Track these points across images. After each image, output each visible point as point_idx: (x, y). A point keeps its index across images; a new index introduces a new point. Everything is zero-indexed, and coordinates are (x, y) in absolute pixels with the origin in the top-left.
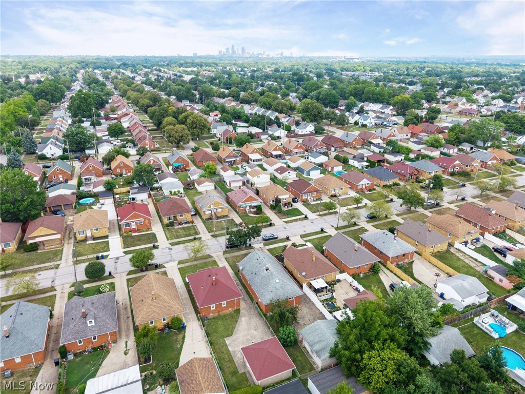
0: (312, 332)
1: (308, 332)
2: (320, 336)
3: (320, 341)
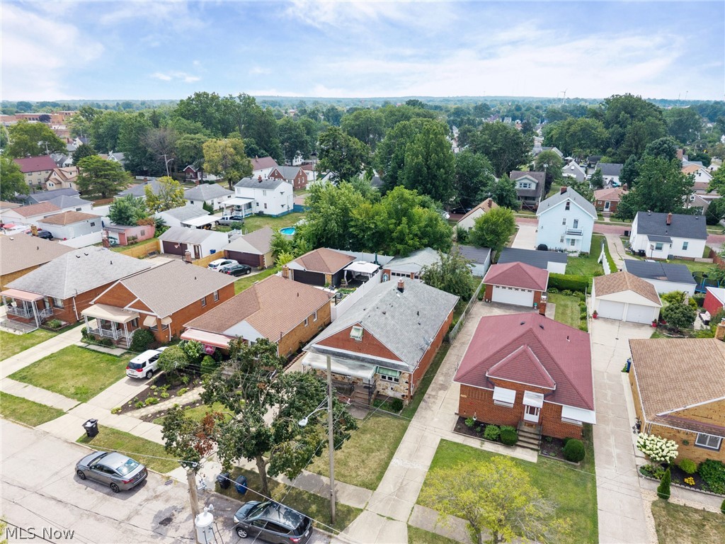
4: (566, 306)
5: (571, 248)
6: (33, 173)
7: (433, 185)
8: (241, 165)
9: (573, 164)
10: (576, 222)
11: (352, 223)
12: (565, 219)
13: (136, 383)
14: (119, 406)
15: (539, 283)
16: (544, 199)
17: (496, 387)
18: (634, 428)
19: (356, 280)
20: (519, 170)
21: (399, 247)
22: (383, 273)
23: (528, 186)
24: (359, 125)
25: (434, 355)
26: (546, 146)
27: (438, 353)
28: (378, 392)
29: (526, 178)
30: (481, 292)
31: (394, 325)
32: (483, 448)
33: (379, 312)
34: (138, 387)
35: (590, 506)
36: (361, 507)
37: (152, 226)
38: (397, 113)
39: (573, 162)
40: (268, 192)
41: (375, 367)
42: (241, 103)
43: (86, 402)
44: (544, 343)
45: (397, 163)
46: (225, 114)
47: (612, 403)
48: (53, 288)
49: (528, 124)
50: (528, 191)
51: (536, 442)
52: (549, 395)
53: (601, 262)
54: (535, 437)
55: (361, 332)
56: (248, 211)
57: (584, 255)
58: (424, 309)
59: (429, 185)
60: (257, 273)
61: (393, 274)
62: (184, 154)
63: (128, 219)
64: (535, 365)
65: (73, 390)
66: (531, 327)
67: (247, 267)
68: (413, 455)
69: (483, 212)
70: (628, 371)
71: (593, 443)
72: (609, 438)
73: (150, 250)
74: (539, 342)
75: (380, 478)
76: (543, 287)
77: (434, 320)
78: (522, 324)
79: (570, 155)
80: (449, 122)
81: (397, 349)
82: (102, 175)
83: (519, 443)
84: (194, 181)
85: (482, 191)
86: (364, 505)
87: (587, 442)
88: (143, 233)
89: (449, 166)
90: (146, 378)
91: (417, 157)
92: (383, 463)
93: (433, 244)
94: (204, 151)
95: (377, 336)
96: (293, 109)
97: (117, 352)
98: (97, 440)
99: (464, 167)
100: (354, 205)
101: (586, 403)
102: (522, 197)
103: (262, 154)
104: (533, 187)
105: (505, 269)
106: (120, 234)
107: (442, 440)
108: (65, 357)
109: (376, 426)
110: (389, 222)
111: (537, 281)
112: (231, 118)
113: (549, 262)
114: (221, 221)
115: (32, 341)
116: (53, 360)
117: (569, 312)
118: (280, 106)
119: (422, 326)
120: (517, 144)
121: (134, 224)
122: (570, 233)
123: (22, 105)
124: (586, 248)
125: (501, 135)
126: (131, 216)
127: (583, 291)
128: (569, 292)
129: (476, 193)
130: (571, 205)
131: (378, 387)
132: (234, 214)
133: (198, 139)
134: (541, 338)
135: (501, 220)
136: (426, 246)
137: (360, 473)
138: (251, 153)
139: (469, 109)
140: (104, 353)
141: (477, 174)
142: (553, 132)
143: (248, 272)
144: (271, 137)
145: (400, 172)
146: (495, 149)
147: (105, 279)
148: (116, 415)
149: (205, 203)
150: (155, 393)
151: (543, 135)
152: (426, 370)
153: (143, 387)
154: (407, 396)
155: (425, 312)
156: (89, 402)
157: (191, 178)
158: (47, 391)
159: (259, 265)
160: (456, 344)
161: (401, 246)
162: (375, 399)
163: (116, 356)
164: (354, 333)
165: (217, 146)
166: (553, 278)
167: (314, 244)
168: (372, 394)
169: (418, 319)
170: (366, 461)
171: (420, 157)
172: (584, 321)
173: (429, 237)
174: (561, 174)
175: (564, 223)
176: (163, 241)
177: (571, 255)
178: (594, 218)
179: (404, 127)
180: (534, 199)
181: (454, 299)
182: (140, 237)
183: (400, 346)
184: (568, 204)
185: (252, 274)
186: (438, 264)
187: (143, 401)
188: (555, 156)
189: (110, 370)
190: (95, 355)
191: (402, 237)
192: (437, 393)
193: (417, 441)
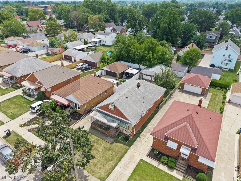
4: (217, 95)
5: (225, 67)
6: (33, 27)
7: (171, 36)
8: (101, 25)
9: (235, 28)
10: (230, 55)
11: (130, 52)
12: (224, 54)
13: (33, 114)
14: (23, 123)
15: (205, 84)
16: (218, 43)
17: (169, 140)
18: (236, 167)
19: (130, 76)
20: (210, 30)
21: (148, 63)
22: (141, 74)
23: (212, 37)
24: (149, 10)
25: (151, 114)
26: (225, 20)
27: (153, 113)
28: (121, 131)
29: (212, 34)
30: (180, 85)
31: (130, 103)
32: (158, 167)
33: (124, 97)
34: (33, 116)
37: (63, 48)
38: (164, 5)
39: (235, 27)
40: (107, 36)
41: (118, 122)
42: (106, 1)
43: (13, 120)
44: (196, 122)
45: (158, 26)
46: (100, 5)
47: (228, 151)
48: (15, 72)
49: (219, 10)
50: (212, 40)
51: (184, 169)
52: (193, 150)
53: (238, 74)
54: (184, 166)
55: (113, 107)
56: (99, 44)
57: (231, 70)
58: (147, 95)
59: (169, 36)
60: (94, 70)
61: (144, 75)
62: (82, 21)
63: (55, 45)
64: (189, 134)
65: (11, 114)
66: (191, 113)
67: (90, 67)
68: (126, 166)
69: (189, 49)
70: (239, 134)
71: (212, 173)
72: (222, 171)
73: (59, 58)
74: (194, 121)
75: (108, 176)
76: (207, 87)
77: (151, 101)
78: (188, 110)
79: (235, 24)
80: (186, 9)
81: (129, 115)
82: (53, 28)
83: (176, 168)
84: (86, 31)
85: (191, 39)
87: (210, 172)
88: (59, 51)
89: (178, 28)
90: (37, 112)
91: (165, 24)
92: (112, 168)
93: (163, 63)
94: (89, 20)
95: (120, 109)
96: (130, 4)
97: (32, 99)
98: (9, 138)
99: (185, 28)
100: (133, 44)
101: (211, 157)
102: (209, 42)
103: (111, 21)
104: (214, 38)
105: (191, 76)
106: (51, 51)
107: (141, 160)
108: (14, 99)
109: (115, 147)
110: (145, 53)
111: (204, 83)
112: (102, 7)
113: (213, 74)
114: (88, 47)
115: (6, 92)
116: (10, 101)
117: (217, 98)
118: (125, 3)
119: (144, 103)
120: (211, 19)
121: (56, 47)
122: (226, 60)
123: (42, 2)
124: (233, 67)
125: (204, 15)
126: (56, 44)
127: (226, 89)
128: (219, 88)
129: (189, 40)
130: (228, 48)
131: (120, 129)
132: (94, 44)
133: (87, 15)
134: (195, 120)
135: (194, 53)
136: (160, 63)
137: (100, 171)
138: (107, 21)
139: (196, 4)
140: (27, 99)
141: (190, 32)
142: (229, 14)
143: (90, 69)
144: (115, 15)
145: (158, 30)
146: (200, 21)
147: (35, 70)
148: (20, 127)
149: (84, 40)
150: (37, 119)
151: (225, 15)
152: (145, 121)
153: (35, 116)
154: (131, 135)
155: (148, 97)
156: (14, 120)
157: (85, 30)
158: (2, 113)
159: (95, 67)
160: (162, 109)
161: (149, 63)
162: (118, 134)
163: (31, 101)
164: (110, 107)
165: (93, 18)
166: (213, 82)
167: (117, 59)
168: (117, 132)
169: (144, 100)
170: (105, 166)
171: (166, 24)
172: (223, 104)
173: (162, 60)
174: (229, 32)
175: (224, 56)
176: (64, 55)
177: (225, 70)
178: (238, 54)
179: (162, 11)
180: (214, 43)
181: (164, 90)
182: (58, 52)
183: (131, 114)
184: (227, 47)
185: (92, 70)
186: (161, 73)
187: (32, 123)
188: (227, 24)
189: (26, 107)
190: (24, 99)
191: (150, 59)
192: (146, 134)
193: (130, 158)
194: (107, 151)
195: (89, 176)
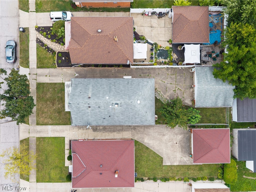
0: (205, 98)
1: (202, 101)
2: (213, 94)
3: (217, 97)
31: (88, 112)
32: (65, 150)
35: (53, 181)
36: (30, 124)
58: (118, 117)
68: (53, 131)
86: (31, 124)
92: (47, 123)
107: (64, 137)
119: (104, 120)
137: (41, 119)
155: (116, 118)
169: (106, 117)
170: (46, 118)
193: (61, 130)
194: (57, 112)
195: (33, 113)
